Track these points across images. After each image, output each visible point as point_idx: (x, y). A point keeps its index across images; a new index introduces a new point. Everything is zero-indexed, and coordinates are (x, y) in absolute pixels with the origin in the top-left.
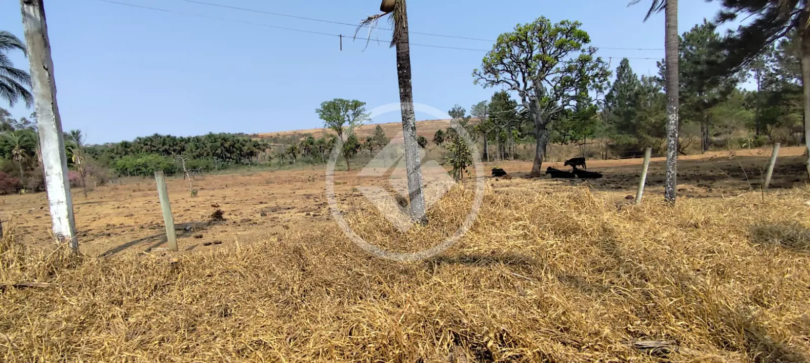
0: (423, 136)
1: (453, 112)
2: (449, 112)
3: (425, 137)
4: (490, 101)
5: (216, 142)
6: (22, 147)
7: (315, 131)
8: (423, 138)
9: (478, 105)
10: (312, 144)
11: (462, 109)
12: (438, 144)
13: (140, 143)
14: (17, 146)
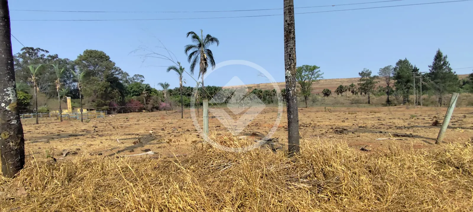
0: (328, 89)
1: (362, 73)
2: (359, 73)
3: (330, 90)
4: (394, 65)
5: (212, 90)
6: (146, 90)
7: (253, 86)
8: (328, 90)
9: (384, 68)
10: (261, 92)
11: (369, 71)
12: (338, 94)
13: (176, 90)
14: (145, 90)
